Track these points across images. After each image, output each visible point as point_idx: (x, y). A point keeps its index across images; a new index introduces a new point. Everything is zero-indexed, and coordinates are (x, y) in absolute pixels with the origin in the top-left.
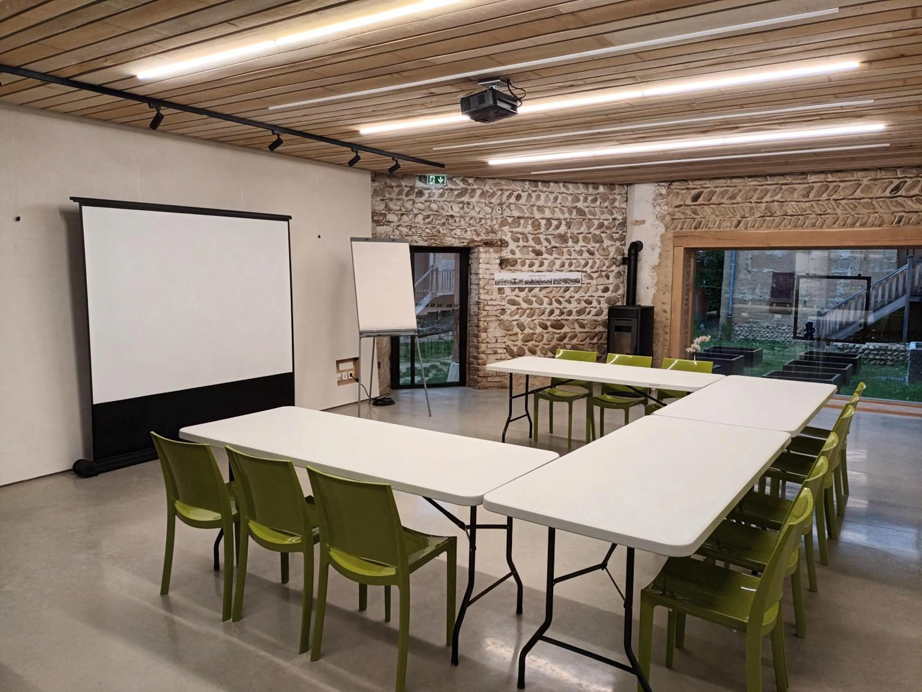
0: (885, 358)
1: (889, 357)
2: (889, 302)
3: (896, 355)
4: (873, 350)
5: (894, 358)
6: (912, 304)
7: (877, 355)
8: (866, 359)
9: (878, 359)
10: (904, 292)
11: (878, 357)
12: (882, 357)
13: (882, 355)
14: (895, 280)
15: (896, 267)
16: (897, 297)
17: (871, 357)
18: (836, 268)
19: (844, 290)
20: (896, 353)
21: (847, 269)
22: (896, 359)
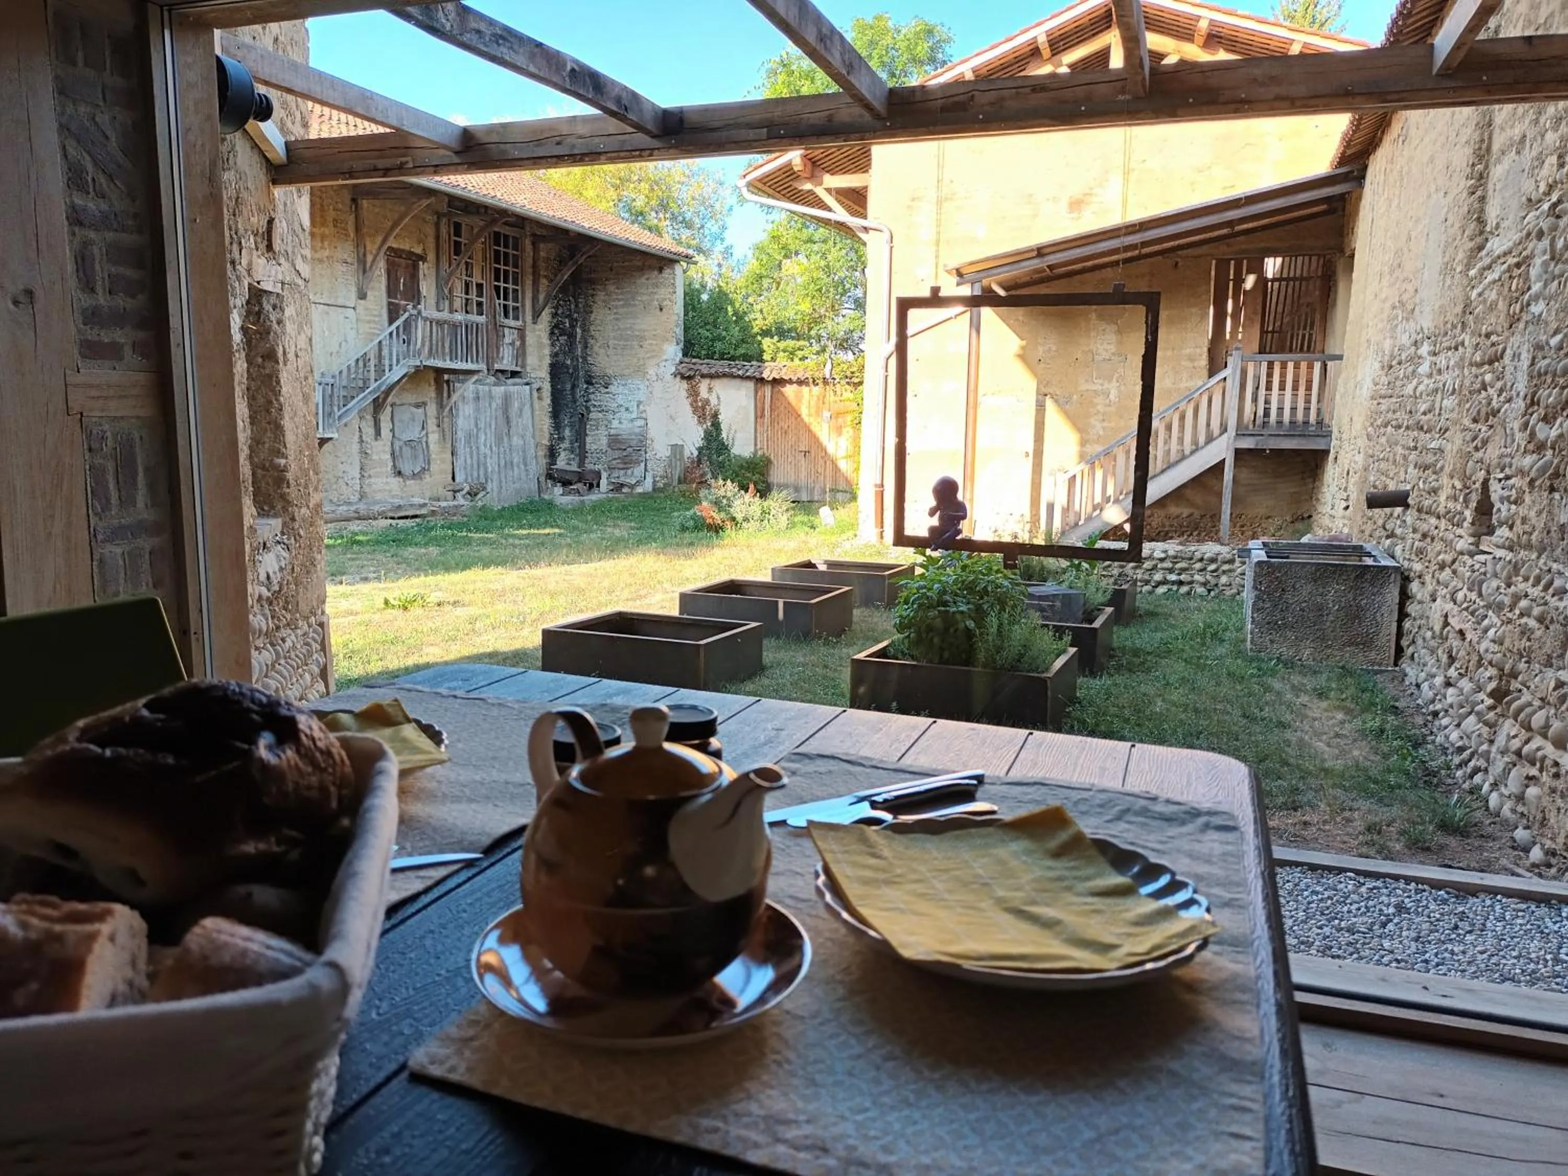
0: (1189, 579)
1: (1197, 577)
2: (1196, 450)
3: (1213, 571)
4: (1162, 560)
5: (1208, 577)
6: (1238, 453)
7: (1171, 571)
8: (1147, 582)
9: (1173, 583)
10: (1224, 429)
11: (1173, 577)
12: (1183, 577)
13: (1183, 570)
14: (1205, 399)
15: (1205, 373)
16: (1210, 439)
17: (1158, 577)
18: (1087, 381)
19: (1104, 428)
20: (1213, 567)
21: (1110, 381)
22: (1213, 581)
